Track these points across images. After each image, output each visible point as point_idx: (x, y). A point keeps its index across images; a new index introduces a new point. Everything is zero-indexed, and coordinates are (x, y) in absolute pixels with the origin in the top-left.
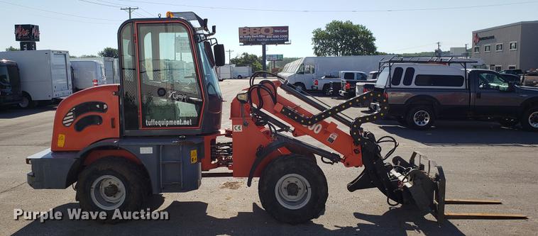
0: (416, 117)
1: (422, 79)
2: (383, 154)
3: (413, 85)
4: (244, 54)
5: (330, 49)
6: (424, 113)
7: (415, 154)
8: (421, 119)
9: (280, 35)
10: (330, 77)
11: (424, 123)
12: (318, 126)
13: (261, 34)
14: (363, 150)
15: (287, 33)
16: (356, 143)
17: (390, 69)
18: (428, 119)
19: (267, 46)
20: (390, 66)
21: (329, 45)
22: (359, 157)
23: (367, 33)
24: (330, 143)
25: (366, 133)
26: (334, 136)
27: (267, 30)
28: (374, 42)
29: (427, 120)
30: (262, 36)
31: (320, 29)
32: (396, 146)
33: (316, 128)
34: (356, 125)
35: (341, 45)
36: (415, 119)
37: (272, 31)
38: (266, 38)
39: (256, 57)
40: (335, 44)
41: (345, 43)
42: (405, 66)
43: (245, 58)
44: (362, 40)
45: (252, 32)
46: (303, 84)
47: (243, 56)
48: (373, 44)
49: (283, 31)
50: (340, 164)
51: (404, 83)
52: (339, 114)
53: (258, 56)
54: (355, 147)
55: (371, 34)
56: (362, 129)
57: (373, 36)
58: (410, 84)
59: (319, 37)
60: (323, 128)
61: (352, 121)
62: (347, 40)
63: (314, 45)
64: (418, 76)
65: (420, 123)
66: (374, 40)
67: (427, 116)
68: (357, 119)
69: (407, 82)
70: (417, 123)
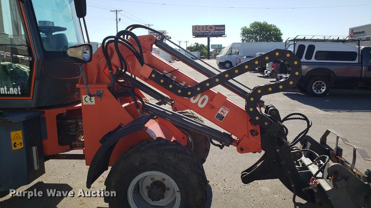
0: (315, 86)
1: (322, 55)
2: (290, 138)
3: (313, 60)
4: (196, 44)
5: (252, 41)
6: (321, 83)
7: (328, 132)
8: (319, 88)
9: (219, 31)
10: (250, 57)
11: (321, 91)
12: (203, 98)
13: (207, 30)
14: (263, 131)
15: (224, 30)
16: (253, 121)
17: (294, 46)
18: (325, 88)
19: (210, 38)
20: (295, 44)
21: (252, 38)
22: (257, 140)
23: (277, 30)
24: (219, 119)
25: (267, 108)
26: (224, 112)
27: (211, 27)
28: (282, 36)
29: (323, 89)
30: (207, 32)
31: (246, 27)
32: (309, 126)
33: (201, 101)
34: (254, 97)
35: (260, 38)
36: (313, 88)
37: (214, 28)
38: (210, 33)
39: (203, 46)
40: (256, 37)
41: (262, 37)
42: (307, 45)
43: (196, 46)
44: (273, 35)
45: (201, 29)
46: (231, 62)
47: (195, 45)
48: (281, 37)
49: (222, 28)
50: (233, 148)
51: (307, 58)
52: (231, 81)
53: (205, 45)
54: (251, 127)
55: (279, 31)
56: (263, 102)
57: (281, 32)
58: (311, 59)
59: (245, 32)
60: (211, 100)
61: (249, 91)
62: (264, 35)
63: (242, 38)
64: (318, 52)
65: (317, 91)
66: (282, 34)
67: (323, 85)
68: (256, 89)
69: (309, 57)
70: (315, 91)
